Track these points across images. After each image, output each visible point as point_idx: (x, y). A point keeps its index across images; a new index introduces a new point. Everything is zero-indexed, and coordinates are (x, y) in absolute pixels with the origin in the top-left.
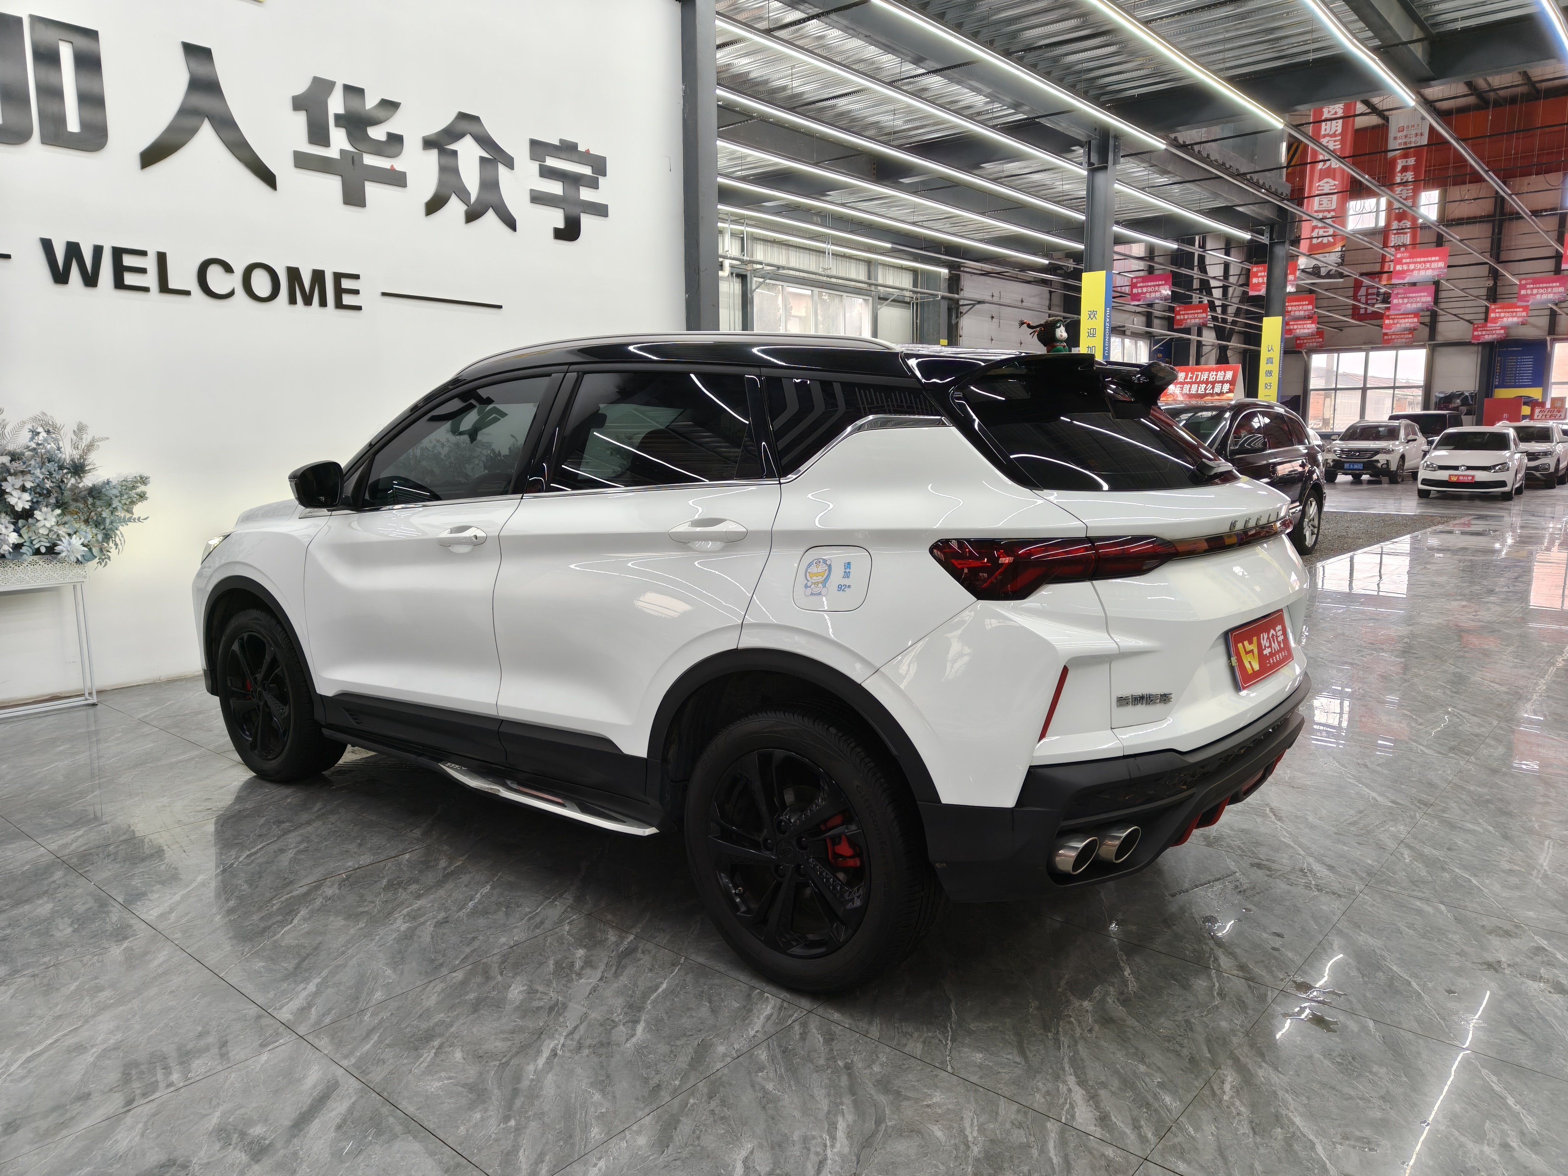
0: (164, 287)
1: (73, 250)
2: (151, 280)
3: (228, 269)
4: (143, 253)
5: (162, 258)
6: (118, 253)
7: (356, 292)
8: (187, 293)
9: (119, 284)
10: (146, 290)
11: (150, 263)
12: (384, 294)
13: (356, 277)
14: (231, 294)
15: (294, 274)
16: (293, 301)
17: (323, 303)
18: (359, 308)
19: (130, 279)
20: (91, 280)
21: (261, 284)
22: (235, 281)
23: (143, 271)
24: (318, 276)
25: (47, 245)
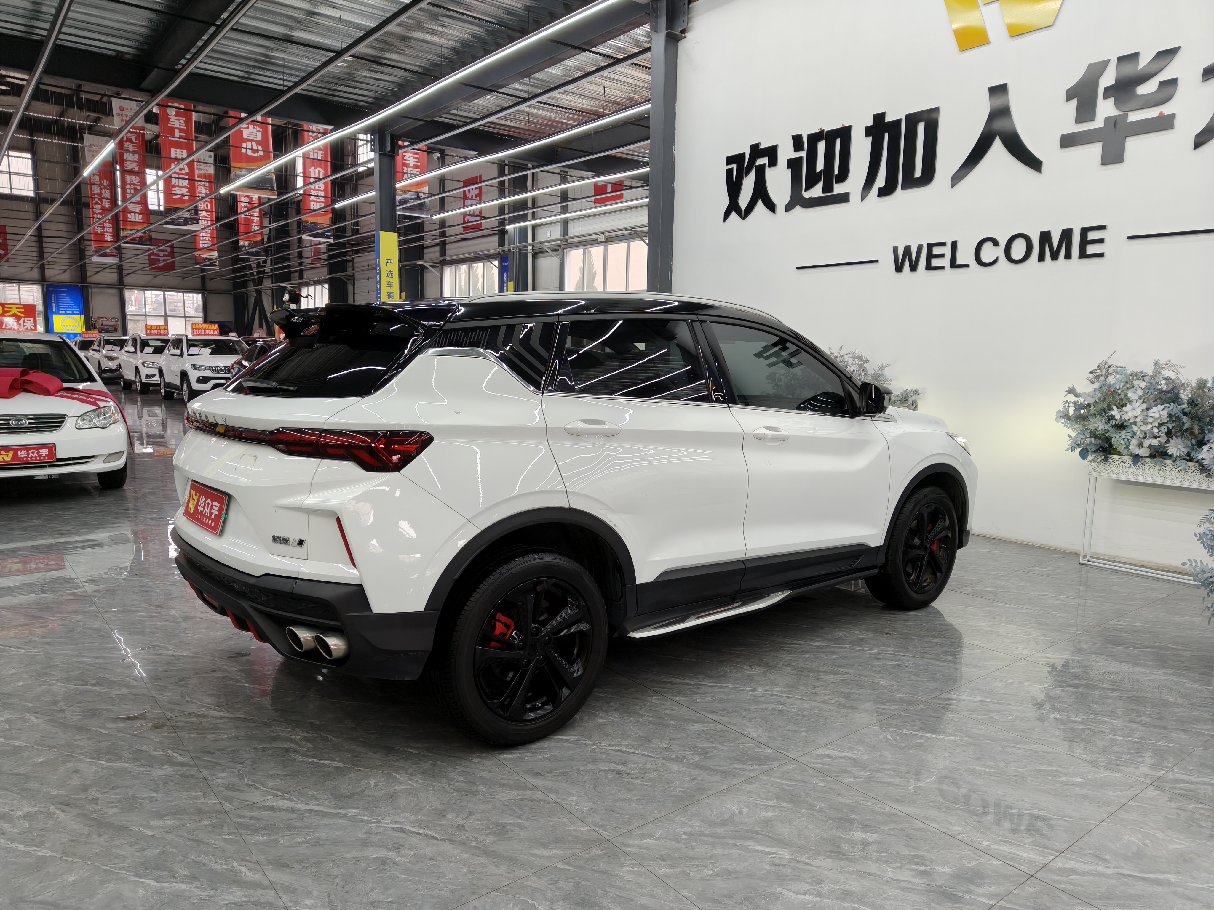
0: (953, 265)
1: (907, 250)
2: (946, 262)
3: (995, 243)
4: (944, 244)
5: (954, 244)
6: (930, 246)
7: (1101, 241)
8: (967, 266)
9: (929, 267)
10: (942, 268)
11: (947, 251)
12: (1130, 238)
13: (1103, 227)
14: (996, 261)
15: (1045, 237)
16: (1041, 258)
17: (1068, 256)
18: (1101, 255)
19: (935, 263)
20: (914, 268)
21: (1019, 249)
22: (1000, 251)
23: (942, 256)
24: (1067, 235)
25: (895, 250)
